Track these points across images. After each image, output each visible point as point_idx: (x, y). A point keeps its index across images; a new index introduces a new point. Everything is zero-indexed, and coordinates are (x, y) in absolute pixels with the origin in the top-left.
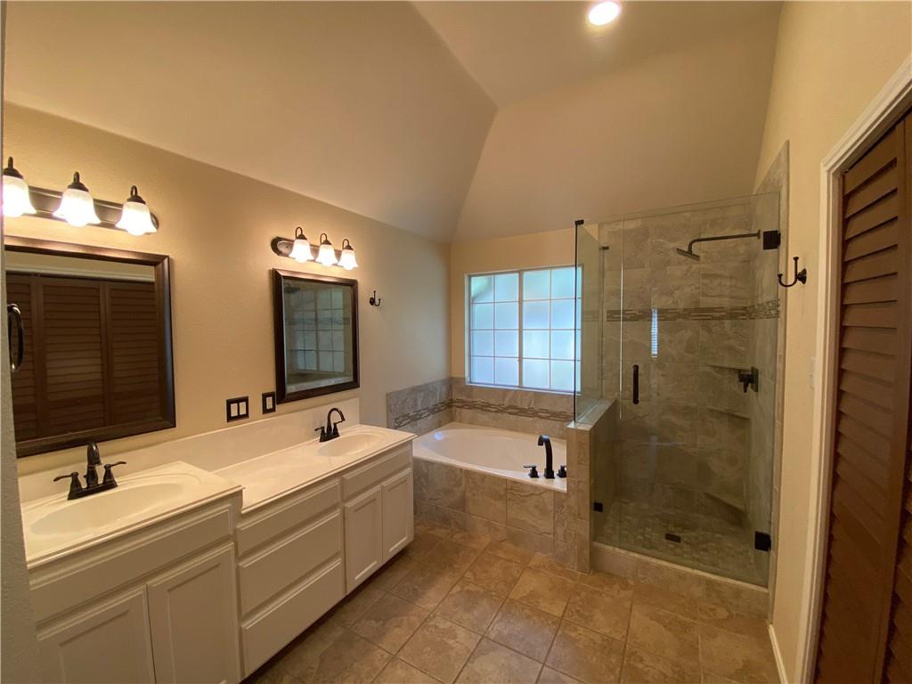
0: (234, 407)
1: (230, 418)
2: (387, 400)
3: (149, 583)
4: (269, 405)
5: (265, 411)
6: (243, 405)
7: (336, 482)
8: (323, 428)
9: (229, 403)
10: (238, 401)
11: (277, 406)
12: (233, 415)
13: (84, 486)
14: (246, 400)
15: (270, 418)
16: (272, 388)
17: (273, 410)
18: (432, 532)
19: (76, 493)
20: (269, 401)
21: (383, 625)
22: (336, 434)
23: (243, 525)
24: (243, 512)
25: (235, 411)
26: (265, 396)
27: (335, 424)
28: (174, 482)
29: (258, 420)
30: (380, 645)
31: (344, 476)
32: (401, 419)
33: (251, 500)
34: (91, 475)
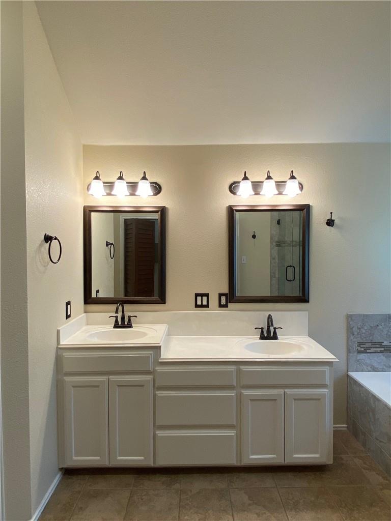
0: (199, 298)
1: (197, 306)
2: (348, 323)
3: (110, 377)
4: (223, 302)
5: (221, 306)
6: (205, 298)
8: (262, 329)
9: (197, 295)
10: (202, 295)
11: (230, 305)
12: (198, 304)
13: (120, 323)
14: (207, 295)
15: (223, 312)
16: (225, 290)
17: (226, 306)
19: (116, 326)
20: (223, 299)
22: (275, 337)
23: (159, 369)
24: (160, 360)
25: (201, 301)
26: (220, 295)
29: (214, 311)
31: (242, 367)
32: (367, 345)
34: (123, 319)
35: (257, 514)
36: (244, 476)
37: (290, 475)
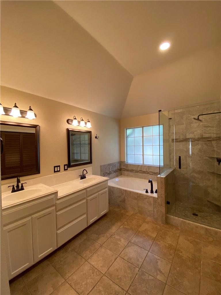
0: (56, 168)
1: (55, 172)
2: (101, 168)
3: (32, 216)
4: (66, 168)
5: (65, 170)
6: (58, 168)
7: (85, 191)
8: (81, 175)
9: (55, 167)
10: (57, 167)
11: (68, 169)
12: (56, 171)
13: (16, 189)
14: (59, 166)
15: (66, 172)
16: (67, 163)
17: (67, 169)
18: (114, 209)
19: (14, 191)
20: (66, 167)
21: (99, 236)
22: (85, 178)
23: (58, 202)
24: (58, 198)
25: (56, 169)
26: (65, 165)
27: (85, 174)
28: (39, 189)
29: (63, 172)
30: (97, 242)
31: (87, 189)
32: (105, 174)
33: (60, 195)
34: (18, 186)
35: (103, 237)
36: (88, 230)
37: (100, 221)
